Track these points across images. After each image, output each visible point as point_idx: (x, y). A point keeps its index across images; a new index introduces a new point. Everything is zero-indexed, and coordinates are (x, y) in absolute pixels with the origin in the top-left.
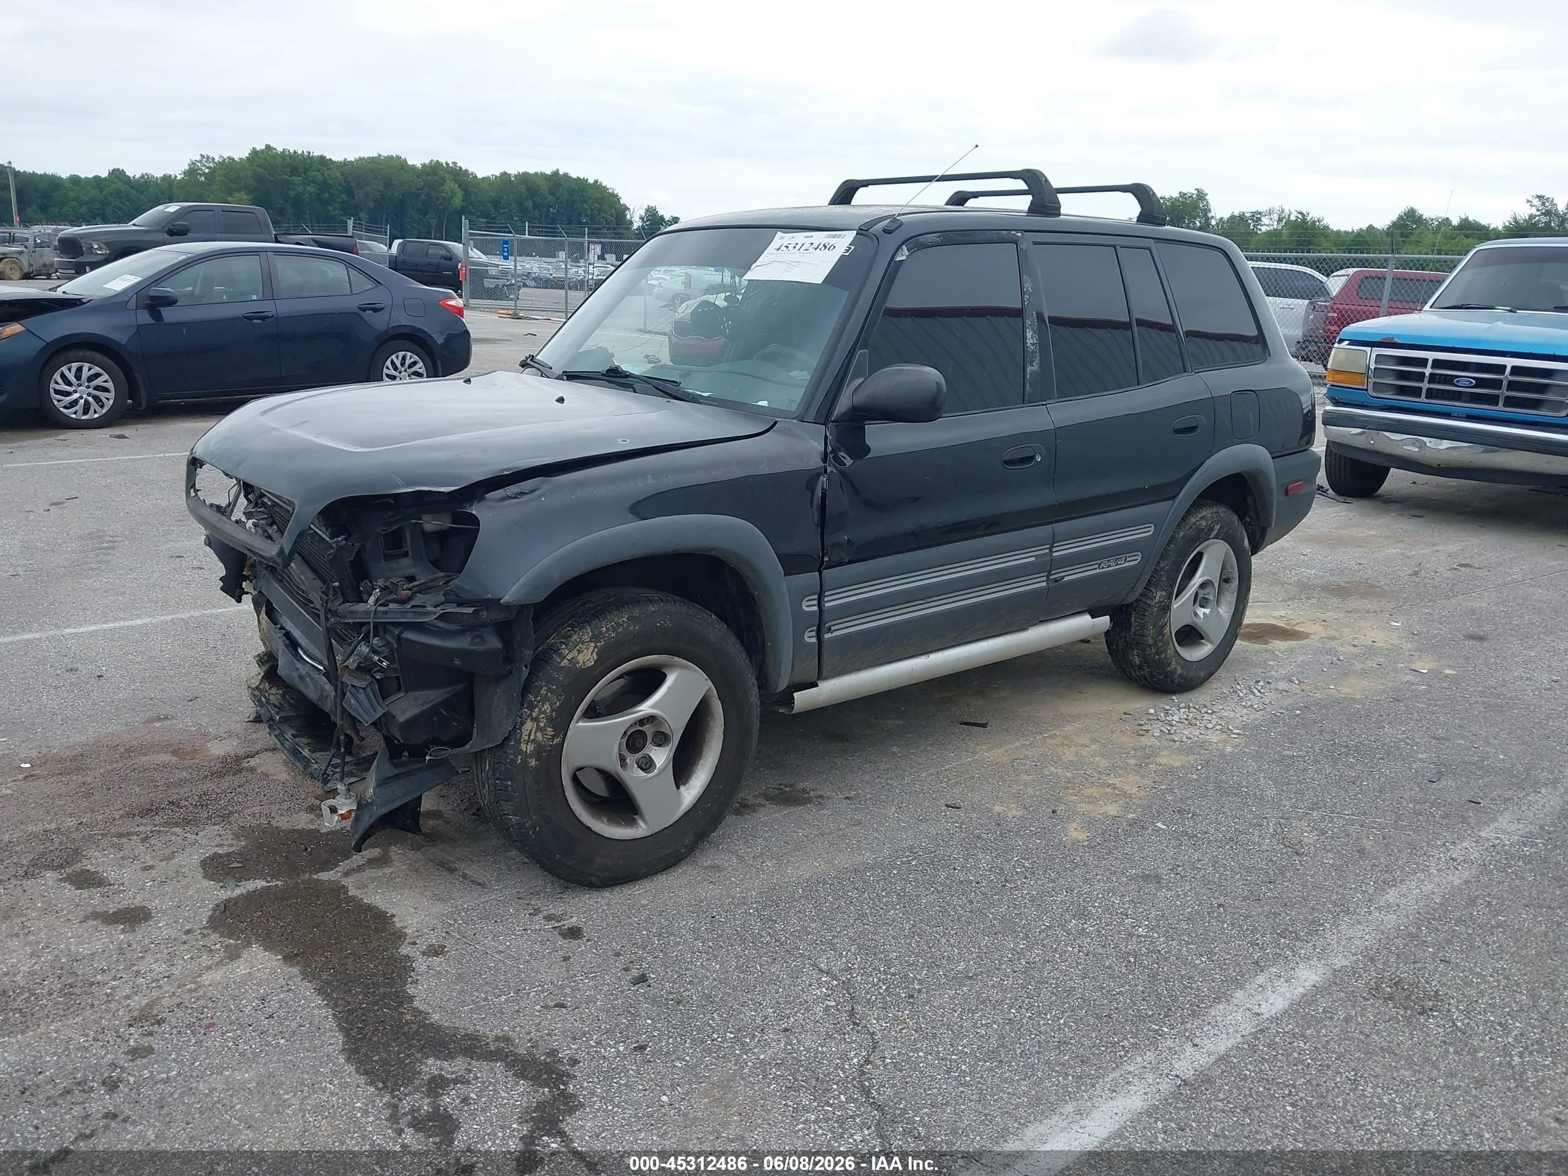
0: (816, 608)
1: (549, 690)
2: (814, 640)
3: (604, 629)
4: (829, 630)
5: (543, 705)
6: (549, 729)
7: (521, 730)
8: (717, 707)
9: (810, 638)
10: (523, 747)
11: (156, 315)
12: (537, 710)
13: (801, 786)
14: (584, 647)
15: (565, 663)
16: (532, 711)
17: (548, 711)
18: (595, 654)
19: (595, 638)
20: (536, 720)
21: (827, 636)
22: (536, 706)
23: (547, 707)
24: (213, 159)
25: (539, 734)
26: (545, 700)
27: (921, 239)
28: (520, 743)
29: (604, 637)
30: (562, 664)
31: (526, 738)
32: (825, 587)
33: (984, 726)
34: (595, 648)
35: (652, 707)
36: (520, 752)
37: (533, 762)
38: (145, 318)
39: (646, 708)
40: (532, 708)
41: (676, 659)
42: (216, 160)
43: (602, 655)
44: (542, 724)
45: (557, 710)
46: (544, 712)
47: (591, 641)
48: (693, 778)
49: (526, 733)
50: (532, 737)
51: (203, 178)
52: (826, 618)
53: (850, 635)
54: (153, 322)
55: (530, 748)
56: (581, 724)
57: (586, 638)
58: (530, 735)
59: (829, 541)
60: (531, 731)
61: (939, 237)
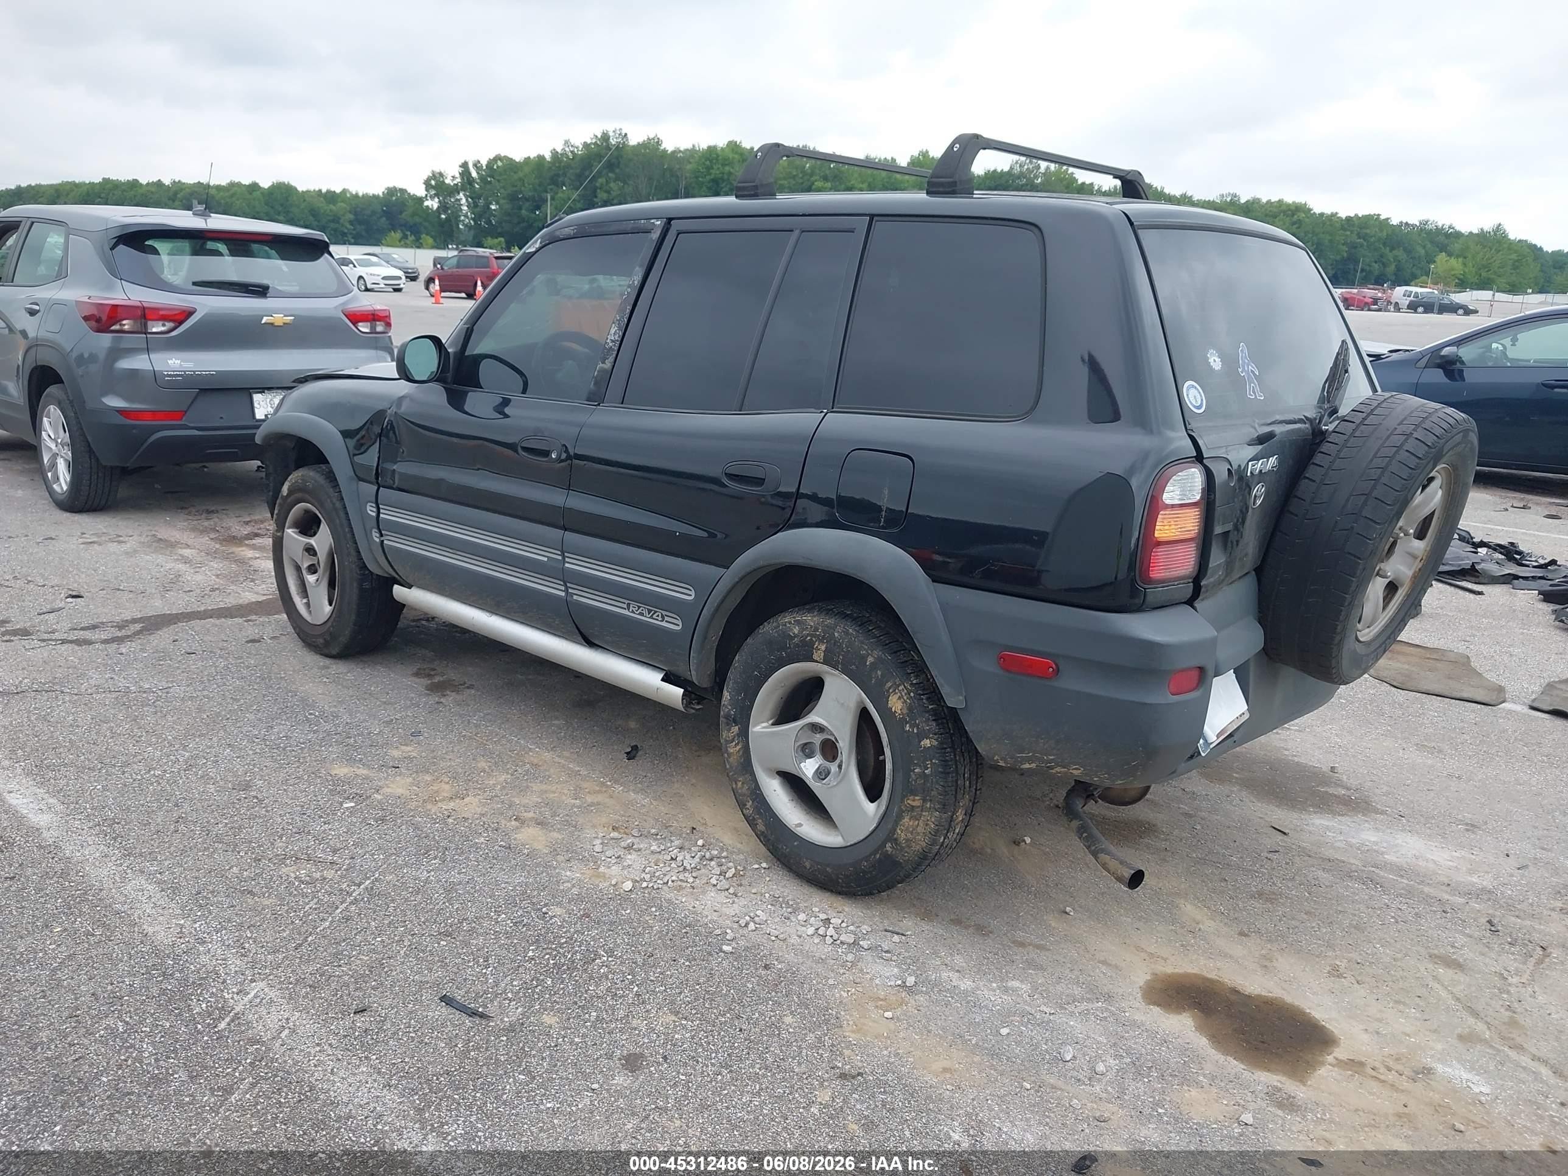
2: (378, 540)
9: (376, 537)
18: (287, 489)
21: (384, 542)
32: (379, 501)
34: (288, 486)
41: (318, 512)
52: (381, 525)
53: (400, 550)
59: (383, 465)
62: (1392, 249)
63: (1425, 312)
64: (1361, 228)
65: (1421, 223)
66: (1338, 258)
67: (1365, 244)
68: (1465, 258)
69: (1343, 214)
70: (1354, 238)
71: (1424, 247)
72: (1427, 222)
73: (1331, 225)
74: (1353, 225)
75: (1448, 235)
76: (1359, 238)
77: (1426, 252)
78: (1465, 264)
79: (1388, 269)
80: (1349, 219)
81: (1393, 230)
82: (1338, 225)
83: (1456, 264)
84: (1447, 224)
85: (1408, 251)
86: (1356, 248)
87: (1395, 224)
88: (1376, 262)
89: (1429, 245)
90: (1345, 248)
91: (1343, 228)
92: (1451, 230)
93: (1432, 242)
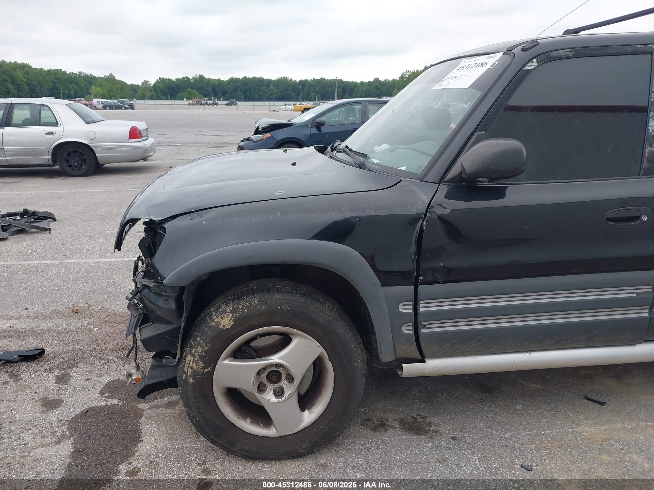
0: (411, 311)
1: (201, 339)
2: (411, 332)
3: (241, 306)
4: (424, 327)
5: (197, 347)
6: (200, 362)
7: (185, 359)
8: (329, 365)
9: (408, 330)
10: (186, 370)
11: (319, 129)
12: (194, 349)
13: (431, 419)
14: (226, 315)
15: (213, 324)
16: (192, 350)
17: (200, 351)
18: (231, 321)
19: (234, 311)
20: (193, 355)
21: (423, 331)
22: (194, 347)
23: (199, 349)
24: (410, 71)
25: (194, 364)
26: (199, 344)
27: (553, 54)
28: (184, 367)
29: (240, 311)
30: (211, 324)
31: (188, 365)
32: (419, 297)
33: (602, 404)
34: (232, 317)
35: (280, 358)
36: (184, 372)
37: (191, 380)
38: (314, 131)
39: (275, 359)
40: (192, 348)
41: (295, 330)
42: (411, 72)
43: (237, 322)
44: (196, 359)
45: (206, 352)
46: (197, 352)
47: (230, 313)
48: (314, 407)
49: (187, 362)
50: (190, 365)
51: (406, 79)
52: (420, 318)
53: (446, 333)
54: (318, 132)
55: (189, 371)
56: (226, 362)
57: (228, 310)
58: (189, 364)
59: (422, 266)
60: (190, 361)
61: (571, 51)
62: (71, 84)
63: (110, 109)
64: (55, 75)
65: (79, 73)
66: (49, 88)
67: (59, 81)
68: (102, 87)
69: (46, 68)
70: (53, 79)
71: (83, 83)
72: (81, 72)
73: (42, 74)
74: (51, 73)
75: (91, 78)
76: (56, 79)
77: (84, 85)
78: (102, 89)
79: (71, 92)
80: (49, 71)
81: (68, 76)
82: (45, 73)
83: (99, 90)
84: (89, 73)
85: (78, 85)
86: (55, 83)
87: (68, 73)
88: (65, 89)
89: (85, 82)
90: (51, 83)
91: (47, 75)
92: (91, 76)
93: (86, 81)
